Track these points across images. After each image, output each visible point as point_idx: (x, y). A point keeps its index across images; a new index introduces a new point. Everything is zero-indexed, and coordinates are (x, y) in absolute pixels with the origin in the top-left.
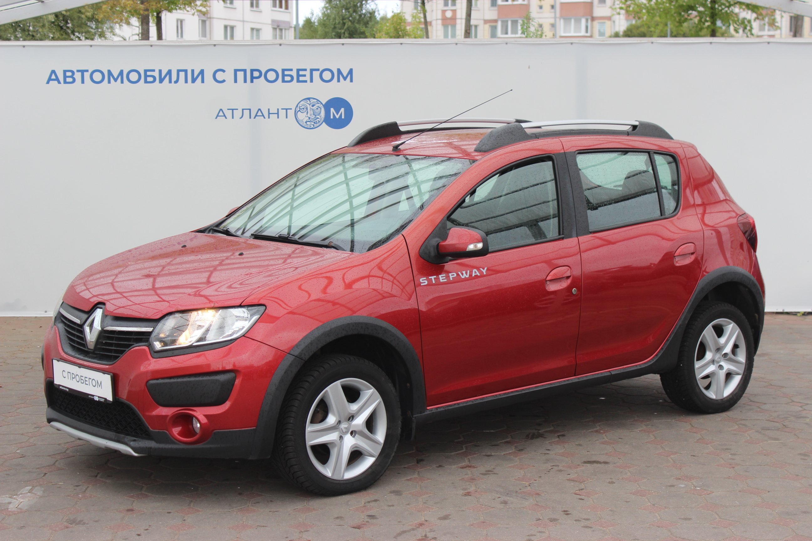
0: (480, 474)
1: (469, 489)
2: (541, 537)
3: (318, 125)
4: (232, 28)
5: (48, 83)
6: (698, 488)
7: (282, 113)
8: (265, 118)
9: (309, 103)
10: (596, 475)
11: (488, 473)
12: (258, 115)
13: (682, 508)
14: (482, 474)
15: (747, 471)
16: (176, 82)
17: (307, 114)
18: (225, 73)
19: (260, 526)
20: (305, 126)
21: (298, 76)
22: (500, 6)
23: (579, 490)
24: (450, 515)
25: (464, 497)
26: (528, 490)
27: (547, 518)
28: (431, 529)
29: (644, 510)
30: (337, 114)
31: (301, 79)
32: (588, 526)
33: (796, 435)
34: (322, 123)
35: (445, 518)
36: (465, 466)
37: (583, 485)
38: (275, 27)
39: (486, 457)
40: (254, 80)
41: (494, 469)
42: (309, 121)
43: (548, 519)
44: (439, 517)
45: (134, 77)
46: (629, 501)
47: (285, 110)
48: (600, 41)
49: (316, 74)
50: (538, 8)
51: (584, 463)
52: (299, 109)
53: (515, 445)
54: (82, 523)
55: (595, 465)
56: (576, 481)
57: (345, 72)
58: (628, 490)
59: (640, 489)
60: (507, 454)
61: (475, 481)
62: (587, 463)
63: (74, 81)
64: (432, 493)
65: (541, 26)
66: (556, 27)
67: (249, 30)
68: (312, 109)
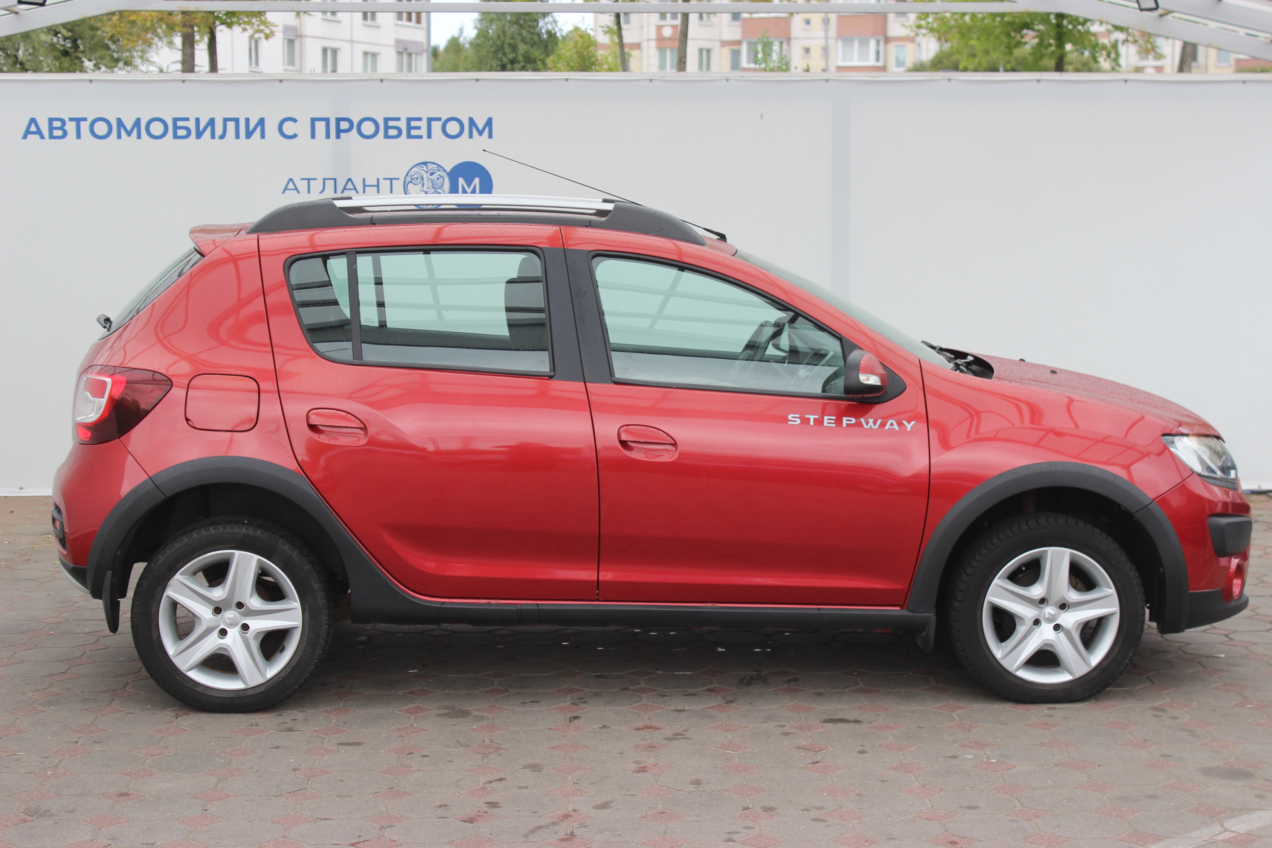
0: (664, 739)
1: (645, 762)
2: (747, 836)
4: (335, 51)
5: (25, 137)
6: (993, 761)
7: (385, 185)
8: (357, 192)
9: (426, 170)
10: (840, 741)
11: (677, 736)
12: (347, 188)
13: (966, 790)
14: (667, 739)
15: (1069, 735)
16: (222, 137)
17: (423, 186)
18: (297, 123)
19: (320, 819)
21: (409, 128)
22: (745, 19)
23: (813, 763)
24: (612, 802)
25: (636, 774)
26: (735, 764)
27: (760, 806)
28: (581, 824)
29: (909, 794)
30: (469, 187)
31: (414, 132)
32: (821, 819)
33: (1150, 679)
35: (605, 806)
36: (642, 726)
37: (819, 755)
38: (401, 50)
39: (676, 713)
40: (342, 135)
41: (686, 731)
43: (761, 808)
44: (595, 804)
45: (157, 128)
46: (886, 781)
47: (389, 181)
49: (436, 126)
50: (803, 23)
51: (824, 722)
52: (410, 180)
53: (722, 694)
54: (48, 814)
55: (840, 725)
56: (809, 750)
57: (481, 123)
58: (886, 763)
59: (905, 762)
60: (708, 708)
61: (655, 749)
62: (828, 722)
63: (65, 134)
64: (589, 768)
65: (807, 50)
66: (831, 52)
67: (361, 55)
68: (431, 179)
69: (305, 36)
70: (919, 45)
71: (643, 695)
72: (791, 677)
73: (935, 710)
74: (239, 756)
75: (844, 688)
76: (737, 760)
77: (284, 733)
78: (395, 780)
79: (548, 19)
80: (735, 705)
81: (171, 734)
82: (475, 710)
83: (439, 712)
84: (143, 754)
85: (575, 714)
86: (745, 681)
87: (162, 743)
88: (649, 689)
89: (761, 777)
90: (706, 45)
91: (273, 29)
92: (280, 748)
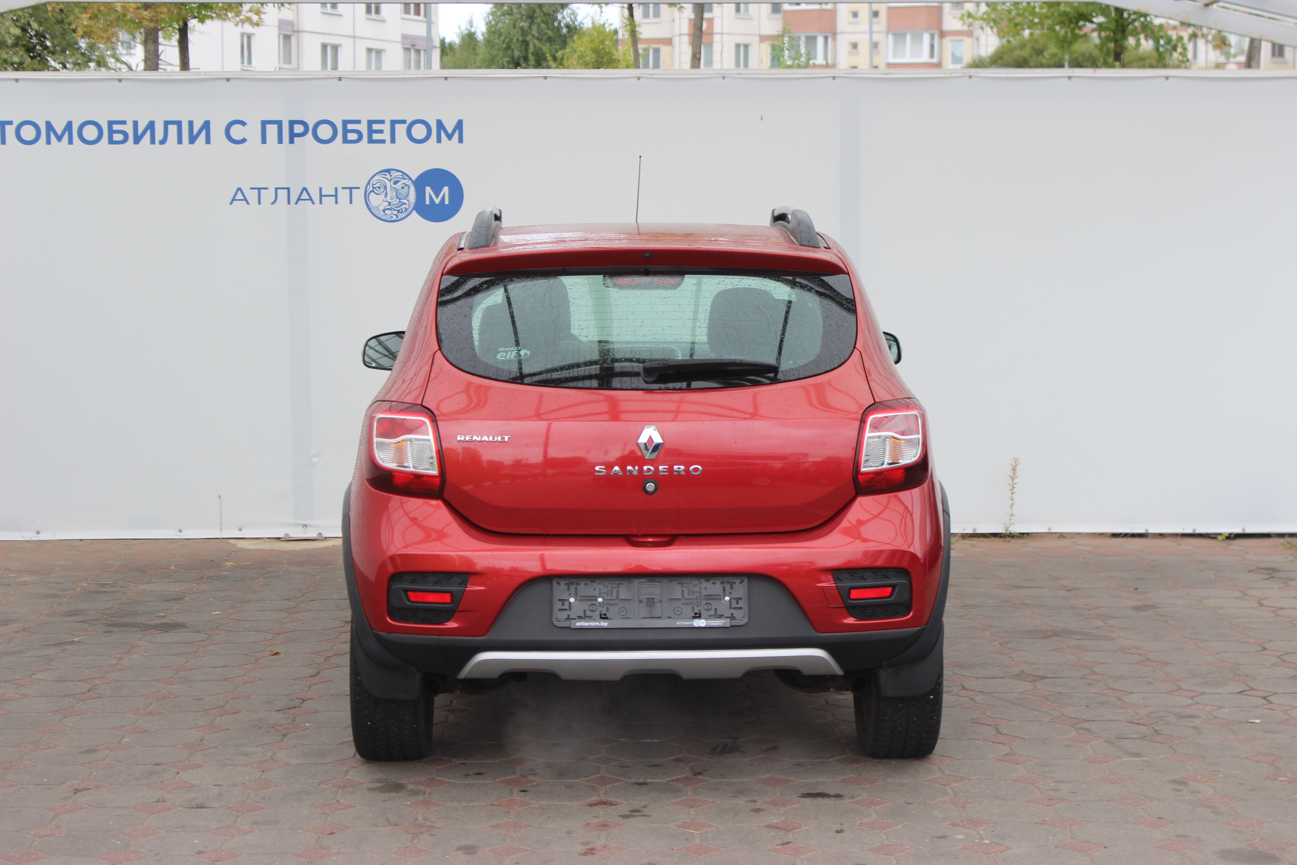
0: (619, 816)
1: (594, 843)
3: (404, 215)
4: (335, 48)
6: (986, 841)
7: (344, 195)
8: (313, 203)
9: (389, 178)
10: (816, 819)
11: (634, 813)
12: (301, 198)
14: (623, 816)
15: (1075, 811)
16: (163, 142)
17: (386, 197)
18: (246, 126)
20: (383, 218)
21: (371, 131)
22: (786, 12)
23: (783, 845)
25: (582, 857)
26: (696, 845)
30: (437, 197)
31: (376, 136)
33: (1173, 748)
34: (411, 213)
36: (596, 802)
37: (791, 835)
38: (408, 46)
39: (636, 787)
40: (296, 139)
41: (644, 807)
42: (388, 209)
45: (90, 133)
47: (348, 190)
49: (401, 129)
50: (851, 15)
51: (801, 797)
52: (371, 189)
53: (691, 764)
55: (819, 800)
56: (781, 829)
57: (450, 127)
58: (866, 844)
59: (887, 842)
60: (673, 781)
61: (607, 828)
62: (806, 797)
64: (530, 850)
65: (855, 46)
66: (881, 47)
67: (364, 52)
68: (394, 188)
69: (303, 31)
70: (978, 39)
71: (602, 766)
72: (769, 745)
73: (928, 783)
74: (138, 837)
75: (828, 758)
76: (697, 841)
77: (193, 811)
78: (310, 864)
79: (566, 12)
80: (703, 778)
81: (66, 812)
82: (412, 783)
83: (371, 786)
84: (31, 835)
85: (523, 788)
86: (718, 749)
87: (54, 822)
88: (610, 759)
89: (723, 860)
90: (743, 40)
92: (186, 827)
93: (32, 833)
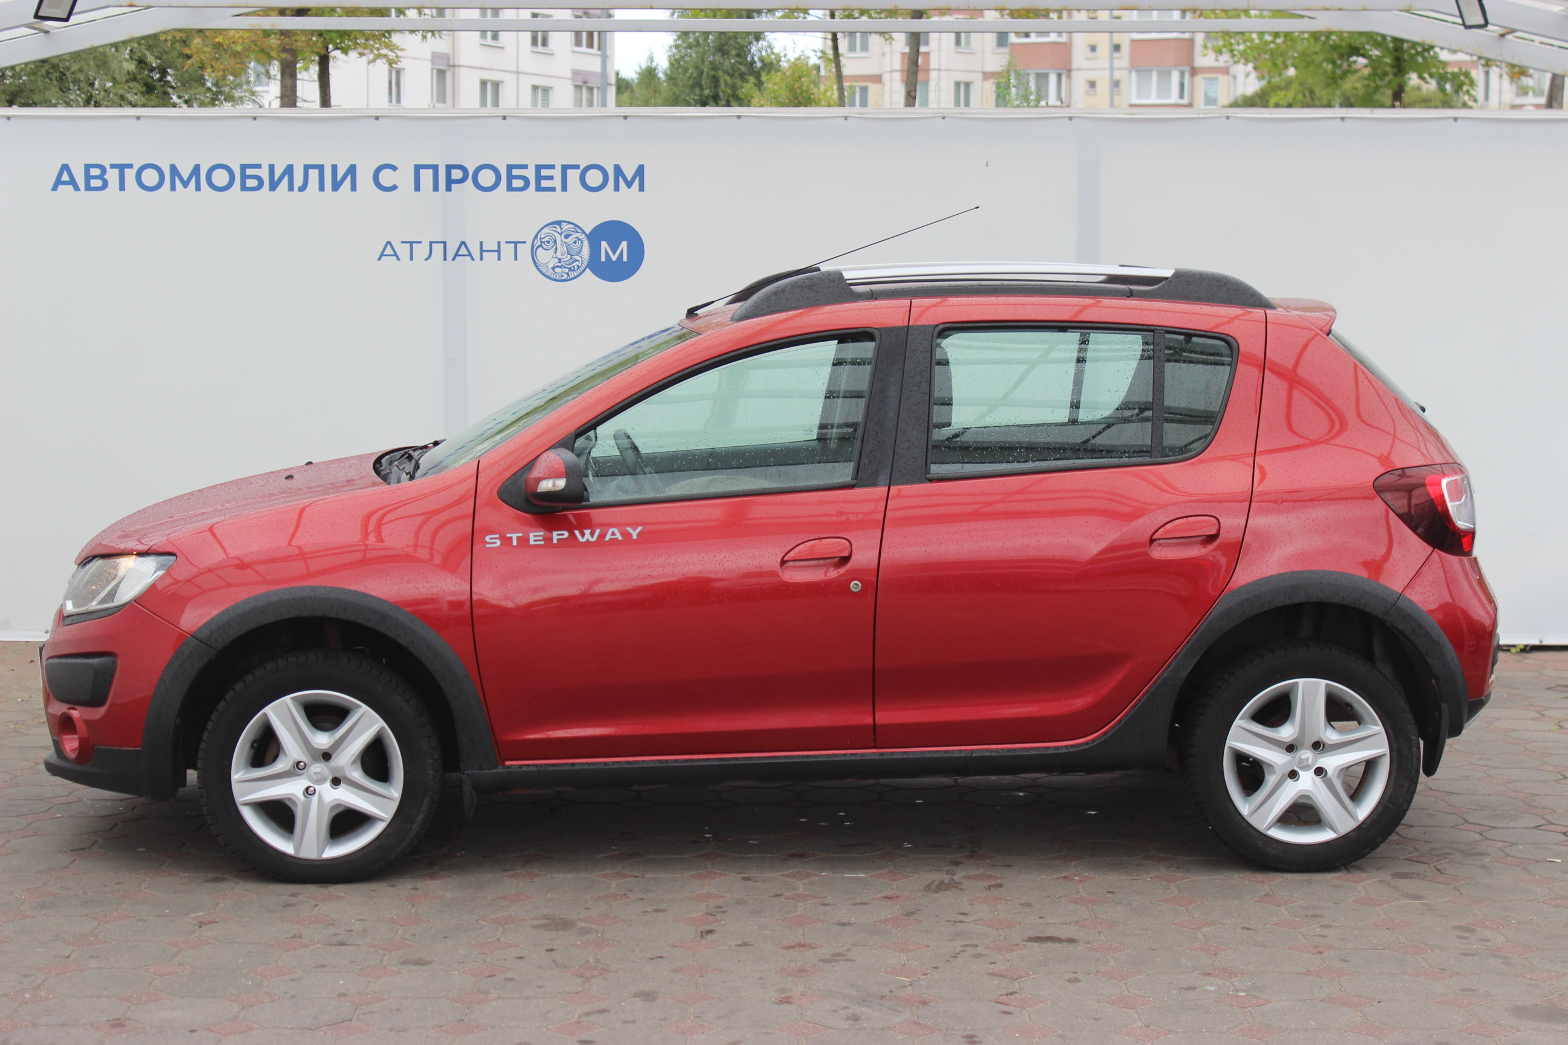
0: (819, 960)
1: (791, 990)
3: (576, 273)
4: (496, 85)
5: (55, 188)
6: (1242, 994)
7: (507, 250)
8: (473, 259)
9: (559, 231)
10: (1045, 966)
11: (837, 958)
12: (459, 253)
13: (1202, 1032)
14: (824, 961)
15: (1345, 961)
16: (302, 189)
17: (555, 252)
18: (397, 171)
20: (552, 276)
21: (539, 178)
23: (1007, 995)
24: (741, 1041)
25: (777, 1006)
26: (907, 994)
29: (1127, 1036)
30: (614, 253)
31: (544, 183)
33: (1458, 890)
34: (584, 271)
36: (793, 944)
37: (1016, 984)
38: (580, 84)
39: (839, 927)
40: (454, 186)
41: (848, 950)
42: (558, 267)
45: (220, 178)
46: (1100, 1018)
47: (513, 245)
48: (1126, 114)
49: (573, 176)
50: (1088, 49)
51: (1028, 941)
52: (539, 243)
53: (902, 903)
55: (1049, 944)
56: (1005, 977)
57: (629, 172)
58: (1103, 995)
59: (1127, 994)
60: (881, 921)
61: (805, 974)
62: (1034, 941)
63: (105, 185)
64: (717, 998)
65: (1092, 84)
66: (1123, 85)
67: (529, 90)
68: (565, 243)
69: (460, 66)
70: (1235, 77)
71: (799, 904)
72: (993, 883)
73: (1176, 927)
74: (272, 977)
75: (1058, 897)
76: (909, 989)
77: (334, 948)
78: (466, 1011)
79: (762, 44)
80: (916, 919)
81: (190, 947)
82: (581, 921)
83: (535, 922)
84: (151, 973)
85: (709, 928)
86: (933, 886)
87: (177, 959)
88: (809, 896)
90: (964, 77)
91: (400, 53)
92: (326, 966)
93: (152, 970)
